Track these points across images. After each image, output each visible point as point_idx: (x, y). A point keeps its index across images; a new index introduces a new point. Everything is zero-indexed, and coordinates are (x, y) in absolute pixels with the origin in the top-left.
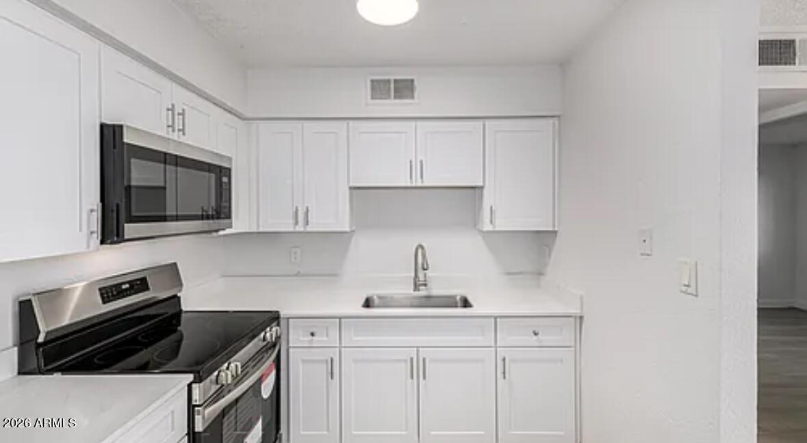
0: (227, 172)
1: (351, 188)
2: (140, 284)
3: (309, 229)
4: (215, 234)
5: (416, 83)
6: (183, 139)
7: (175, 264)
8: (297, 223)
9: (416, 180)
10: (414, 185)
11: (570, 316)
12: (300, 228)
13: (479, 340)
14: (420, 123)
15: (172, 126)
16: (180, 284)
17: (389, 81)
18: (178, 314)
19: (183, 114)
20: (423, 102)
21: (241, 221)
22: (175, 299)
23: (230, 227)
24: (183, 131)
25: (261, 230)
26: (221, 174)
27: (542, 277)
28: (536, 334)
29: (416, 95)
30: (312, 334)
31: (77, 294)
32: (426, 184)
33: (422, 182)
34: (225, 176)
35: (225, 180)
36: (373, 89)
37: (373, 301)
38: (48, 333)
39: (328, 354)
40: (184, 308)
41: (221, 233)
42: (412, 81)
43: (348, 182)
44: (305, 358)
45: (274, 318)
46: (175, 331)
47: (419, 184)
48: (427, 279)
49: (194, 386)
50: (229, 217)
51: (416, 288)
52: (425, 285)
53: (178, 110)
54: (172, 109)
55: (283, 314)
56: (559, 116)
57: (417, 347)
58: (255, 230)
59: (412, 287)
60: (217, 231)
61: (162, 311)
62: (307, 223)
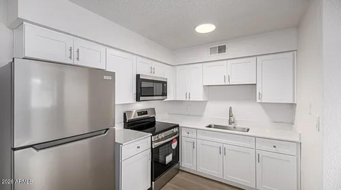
0: (166, 83)
1: (204, 86)
2: (146, 113)
3: (191, 100)
4: (163, 101)
5: (226, 47)
6: (154, 75)
7: (154, 109)
8: (186, 97)
9: (227, 83)
10: (226, 84)
11: (294, 142)
12: (188, 99)
13: (248, 145)
14: (228, 61)
15: (151, 72)
16: (155, 114)
17: (216, 47)
18: (155, 122)
19: (154, 69)
20: (229, 53)
21: (170, 97)
22: (154, 117)
23: (167, 98)
24: (154, 73)
25: (177, 99)
26: (164, 84)
27: (293, 125)
28: (275, 147)
29: (226, 51)
30: (188, 133)
31: (134, 113)
32: (231, 84)
33: (230, 83)
34: (165, 84)
35: (165, 85)
36: (211, 51)
37: (212, 126)
38: (128, 120)
39: (192, 140)
40: (156, 120)
41: (165, 100)
42: (225, 46)
43: (203, 84)
44: (187, 140)
45: (177, 126)
46: (154, 126)
47: (228, 84)
48: (234, 121)
49: (152, 137)
50: (166, 95)
51: (230, 123)
52: (233, 123)
53: (153, 67)
54: (151, 68)
55: (180, 125)
56: (296, 50)
57: (223, 143)
58: (175, 99)
59: (228, 123)
60: (163, 99)
61: (150, 121)
62: (189, 98)
